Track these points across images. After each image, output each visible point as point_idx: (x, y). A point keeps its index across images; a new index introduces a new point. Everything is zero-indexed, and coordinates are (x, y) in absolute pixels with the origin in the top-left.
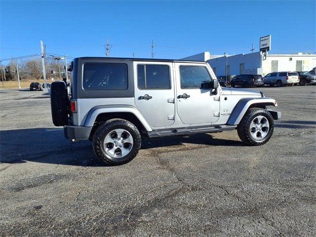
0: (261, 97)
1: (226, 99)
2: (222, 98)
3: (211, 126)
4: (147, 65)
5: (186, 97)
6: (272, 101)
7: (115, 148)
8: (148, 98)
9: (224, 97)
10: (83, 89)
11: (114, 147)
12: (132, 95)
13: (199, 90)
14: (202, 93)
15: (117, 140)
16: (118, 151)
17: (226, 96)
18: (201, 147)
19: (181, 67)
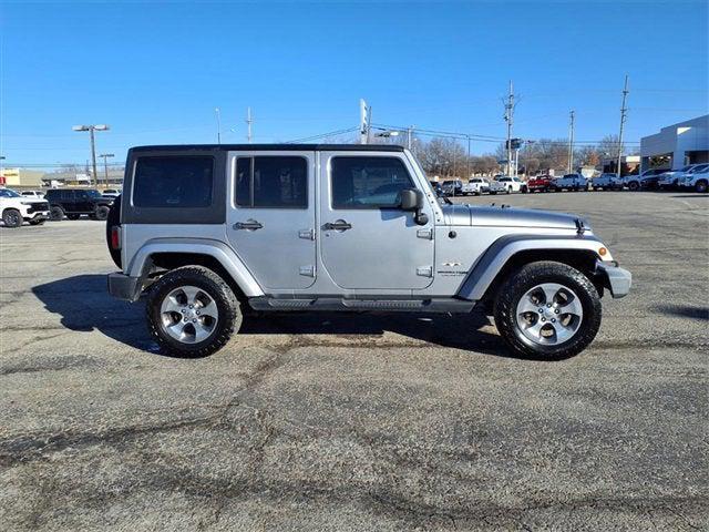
0: (574, 233)
1: (452, 235)
2: (442, 233)
3: (413, 297)
4: (257, 158)
5: (344, 226)
6: (594, 246)
8: (255, 226)
9: (447, 230)
10: (132, 203)
11: (182, 321)
12: (221, 219)
13: (379, 212)
14: (383, 219)
15: (187, 308)
16: (189, 329)
17: (453, 229)
18: (411, 345)
19: (335, 160)
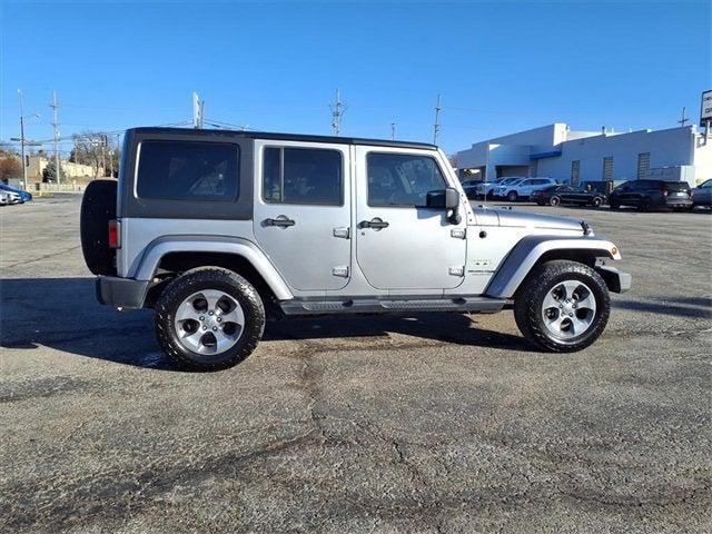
0: (581, 234)
1: (482, 235)
2: (473, 233)
3: (443, 297)
4: (288, 149)
5: (380, 225)
6: (607, 245)
7: (201, 331)
8: (286, 223)
9: (479, 230)
10: (136, 195)
11: (201, 329)
12: (247, 214)
13: (414, 212)
14: (419, 217)
15: (206, 315)
16: (208, 339)
17: (483, 229)
18: (425, 345)
19: (371, 157)
